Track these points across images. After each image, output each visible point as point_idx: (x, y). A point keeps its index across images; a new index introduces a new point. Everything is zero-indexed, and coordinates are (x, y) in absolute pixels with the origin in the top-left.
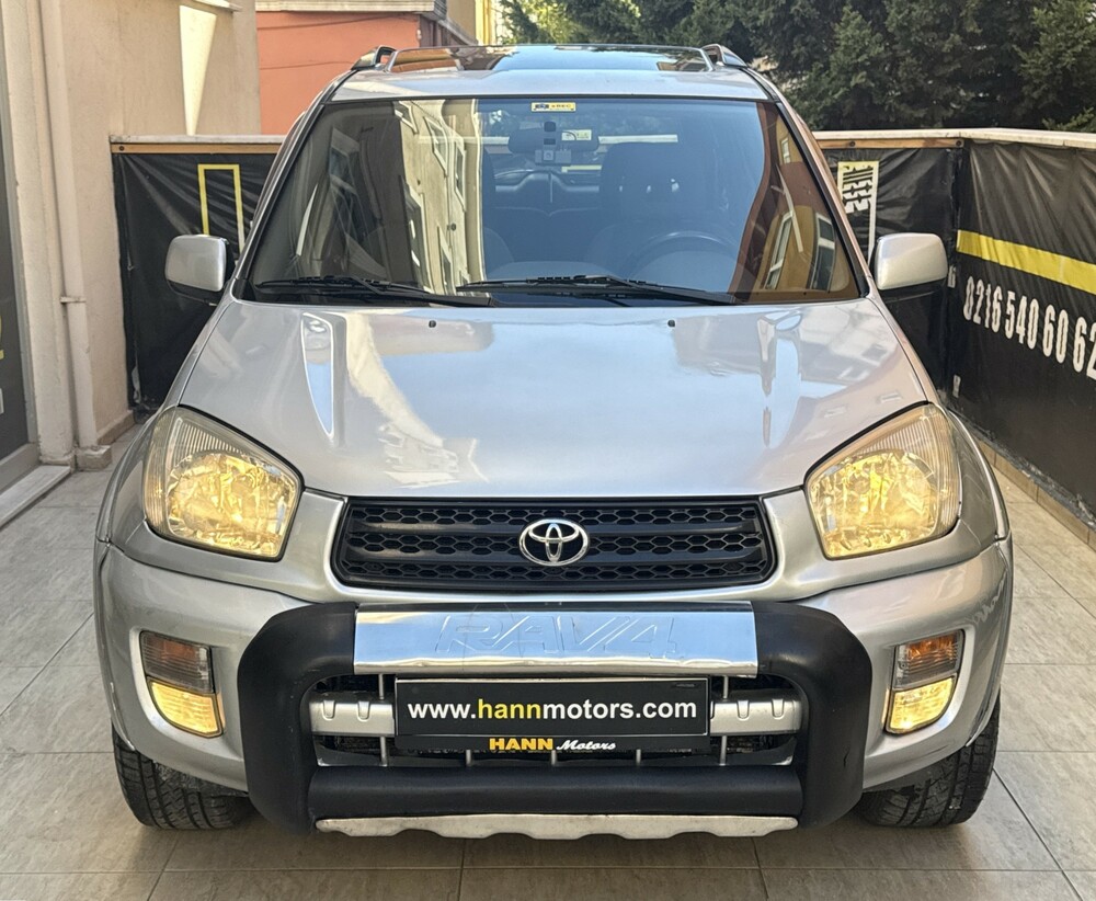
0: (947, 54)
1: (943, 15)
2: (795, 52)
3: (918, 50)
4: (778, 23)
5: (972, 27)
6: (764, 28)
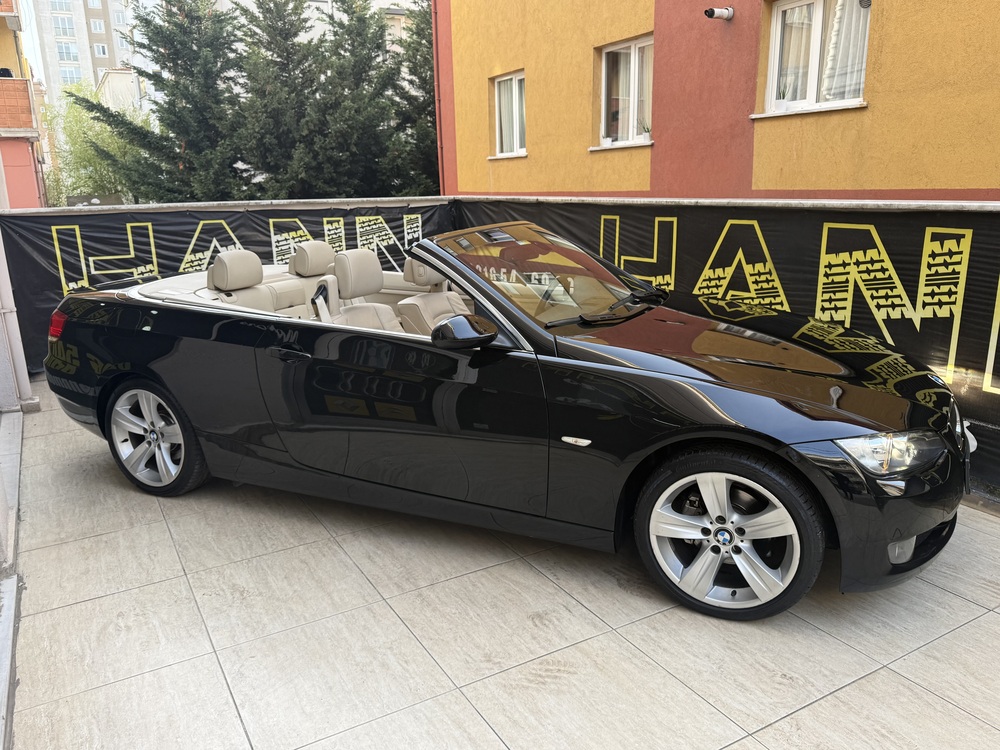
0: (343, 161)
1: (339, 143)
2: (269, 160)
3: (329, 159)
4: (258, 147)
5: (354, 149)
6: (251, 149)
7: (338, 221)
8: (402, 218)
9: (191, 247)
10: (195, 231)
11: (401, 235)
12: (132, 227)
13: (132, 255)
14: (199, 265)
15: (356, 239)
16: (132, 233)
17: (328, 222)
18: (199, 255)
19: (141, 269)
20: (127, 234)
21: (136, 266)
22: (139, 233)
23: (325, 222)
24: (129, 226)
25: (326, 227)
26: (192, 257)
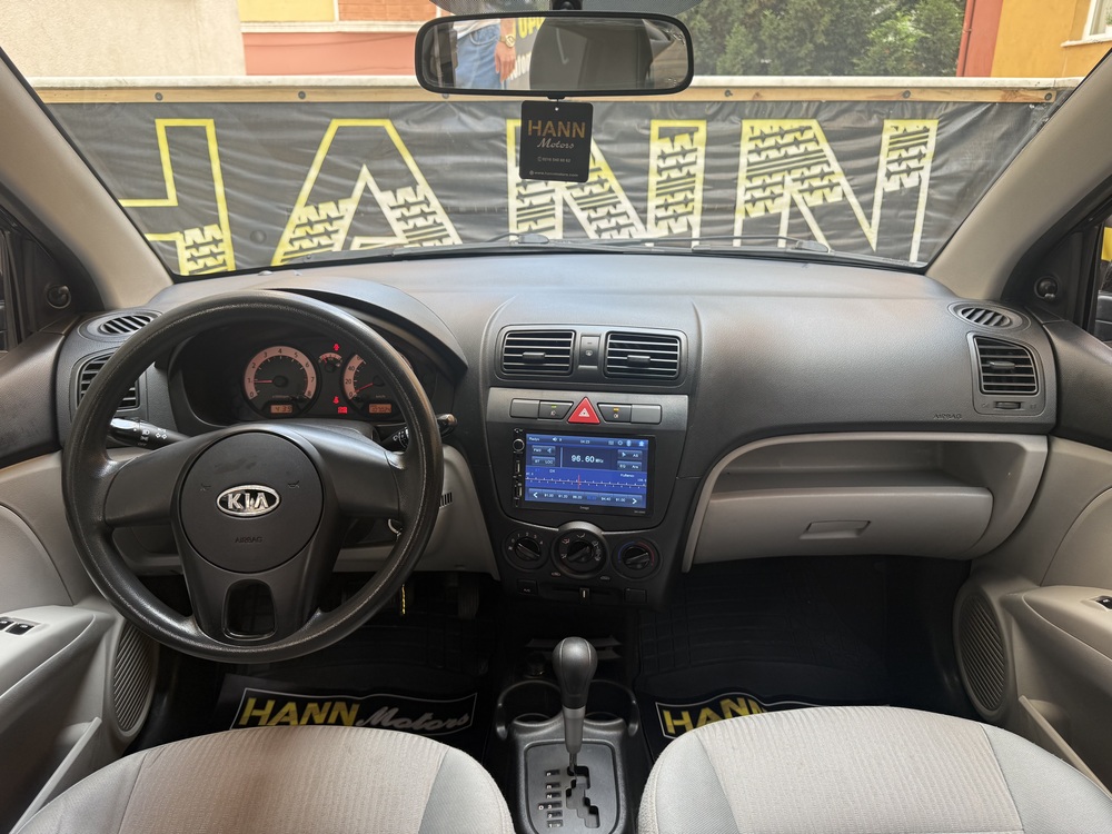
7: (691, 132)
8: (879, 130)
9: (308, 186)
10: (317, 144)
11: (865, 179)
12: (168, 129)
13: (172, 201)
14: (327, 233)
15: (733, 184)
16: (170, 142)
17: (664, 133)
18: (328, 209)
19: (193, 235)
20: (157, 148)
21: (182, 228)
22: (187, 145)
23: (654, 132)
24: (161, 125)
25: (657, 146)
26: (311, 214)
